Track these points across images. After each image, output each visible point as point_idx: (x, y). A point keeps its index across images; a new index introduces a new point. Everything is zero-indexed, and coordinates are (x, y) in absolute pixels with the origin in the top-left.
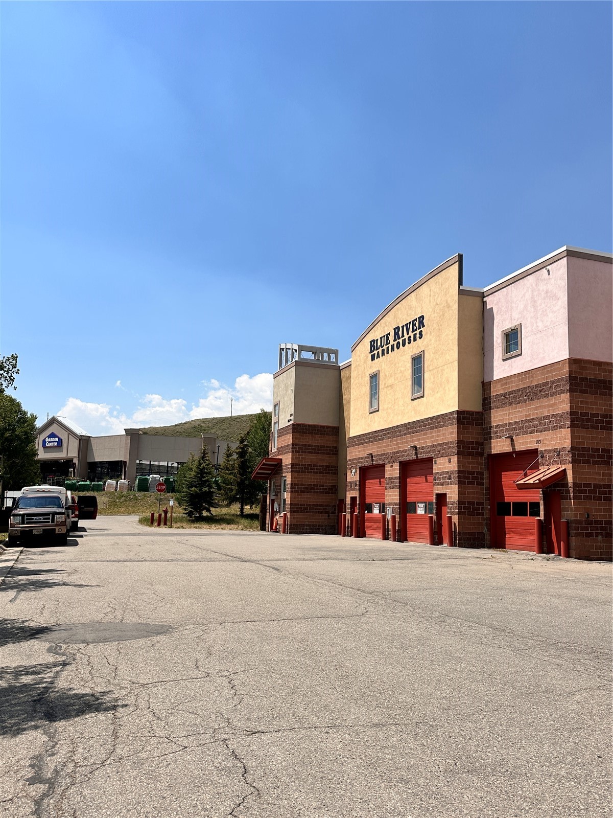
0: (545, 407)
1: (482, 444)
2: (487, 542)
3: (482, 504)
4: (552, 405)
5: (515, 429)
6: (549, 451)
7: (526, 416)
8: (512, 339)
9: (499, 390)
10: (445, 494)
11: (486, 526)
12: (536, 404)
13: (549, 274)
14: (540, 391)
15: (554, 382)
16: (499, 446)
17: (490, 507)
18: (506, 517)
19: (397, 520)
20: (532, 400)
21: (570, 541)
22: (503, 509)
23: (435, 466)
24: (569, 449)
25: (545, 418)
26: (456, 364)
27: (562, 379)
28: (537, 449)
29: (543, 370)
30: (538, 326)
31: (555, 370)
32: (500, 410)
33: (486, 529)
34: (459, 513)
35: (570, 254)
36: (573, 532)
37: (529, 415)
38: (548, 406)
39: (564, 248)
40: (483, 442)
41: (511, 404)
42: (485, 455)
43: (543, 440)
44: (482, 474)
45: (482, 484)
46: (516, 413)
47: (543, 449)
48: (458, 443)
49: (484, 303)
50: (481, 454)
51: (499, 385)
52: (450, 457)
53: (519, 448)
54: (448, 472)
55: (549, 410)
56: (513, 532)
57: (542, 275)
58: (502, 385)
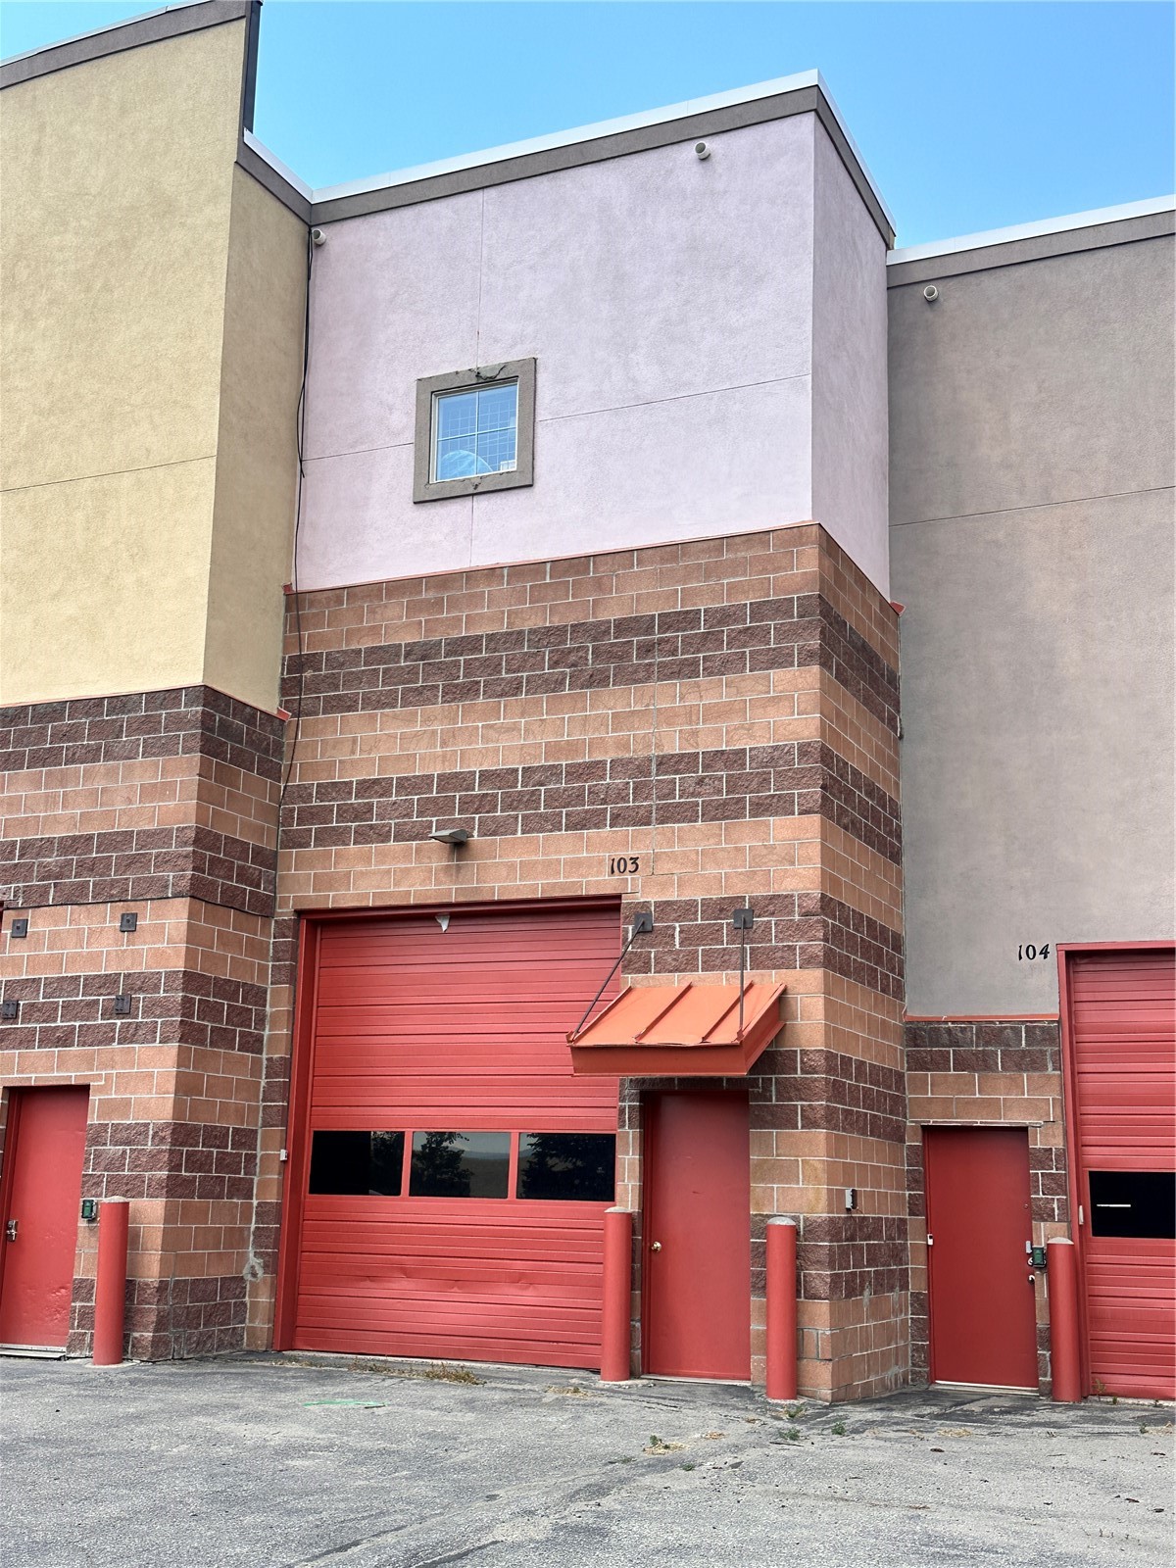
0: (668, 717)
3: (246, 1138)
4: (714, 713)
5: (484, 803)
6: (687, 909)
7: (552, 749)
10: (81, 1090)
11: (256, 1244)
12: (615, 700)
13: (709, 173)
14: (646, 649)
15: (725, 616)
17: (288, 1156)
18: (368, 1201)
20: (597, 680)
21: (805, 1319)
24: (812, 904)
25: (666, 763)
27: (781, 608)
28: (619, 897)
29: (663, 560)
30: (634, 380)
31: (736, 567)
32: (395, 717)
33: (257, 1262)
34: (173, 1188)
36: (819, 1275)
37: (573, 747)
38: (690, 714)
40: (276, 852)
41: (470, 691)
42: (284, 911)
43: (657, 857)
44: (258, 995)
45: (253, 1044)
46: (492, 733)
47: (653, 898)
48: (196, 842)
50: (265, 908)
52: (133, 908)
53: (495, 888)
54: (110, 981)
55: (695, 733)
56: (410, 1273)
57: (670, 172)
58: (413, 608)
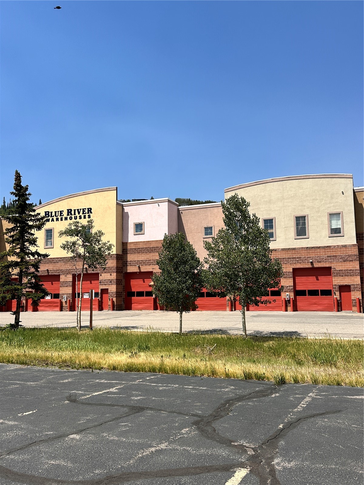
0: (156, 256)
1: (122, 268)
2: (124, 308)
3: (122, 292)
5: (141, 263)
7: (147, 258)
8: (139, 227)
9: (132, 247)
10: (108, 289)
11: (123, 301)
13: (159, 206)
14: (155, 250)
16: (131, 269)
17: (125, 294)
18: (132, 297)
19: (71, 301)
22: (132, 294)
23: (100, 277)
25: (156, 260)
26: (115, 234)
28: (153, 271)
29: (156, 242)
30: (153, 225)
32: (133, 255)
33: (123, 303)
34: (116, 297)
35: (169, 201)
37: (149, 258)
39: (167, 198)
41: (139, 253)
42: (124, 273)
44: (122, 280)
45: (122, 284)
46: (141, 257)
47: (156, 272)
48: (116, 267)
49: (123, 209)
50: (122, 272)
51: (132, 245)
52: (111, 273)
53: (142, 270)
54: (109, 280)
56: (136, 303)
57: (155, 206)
58: (134, 245)
